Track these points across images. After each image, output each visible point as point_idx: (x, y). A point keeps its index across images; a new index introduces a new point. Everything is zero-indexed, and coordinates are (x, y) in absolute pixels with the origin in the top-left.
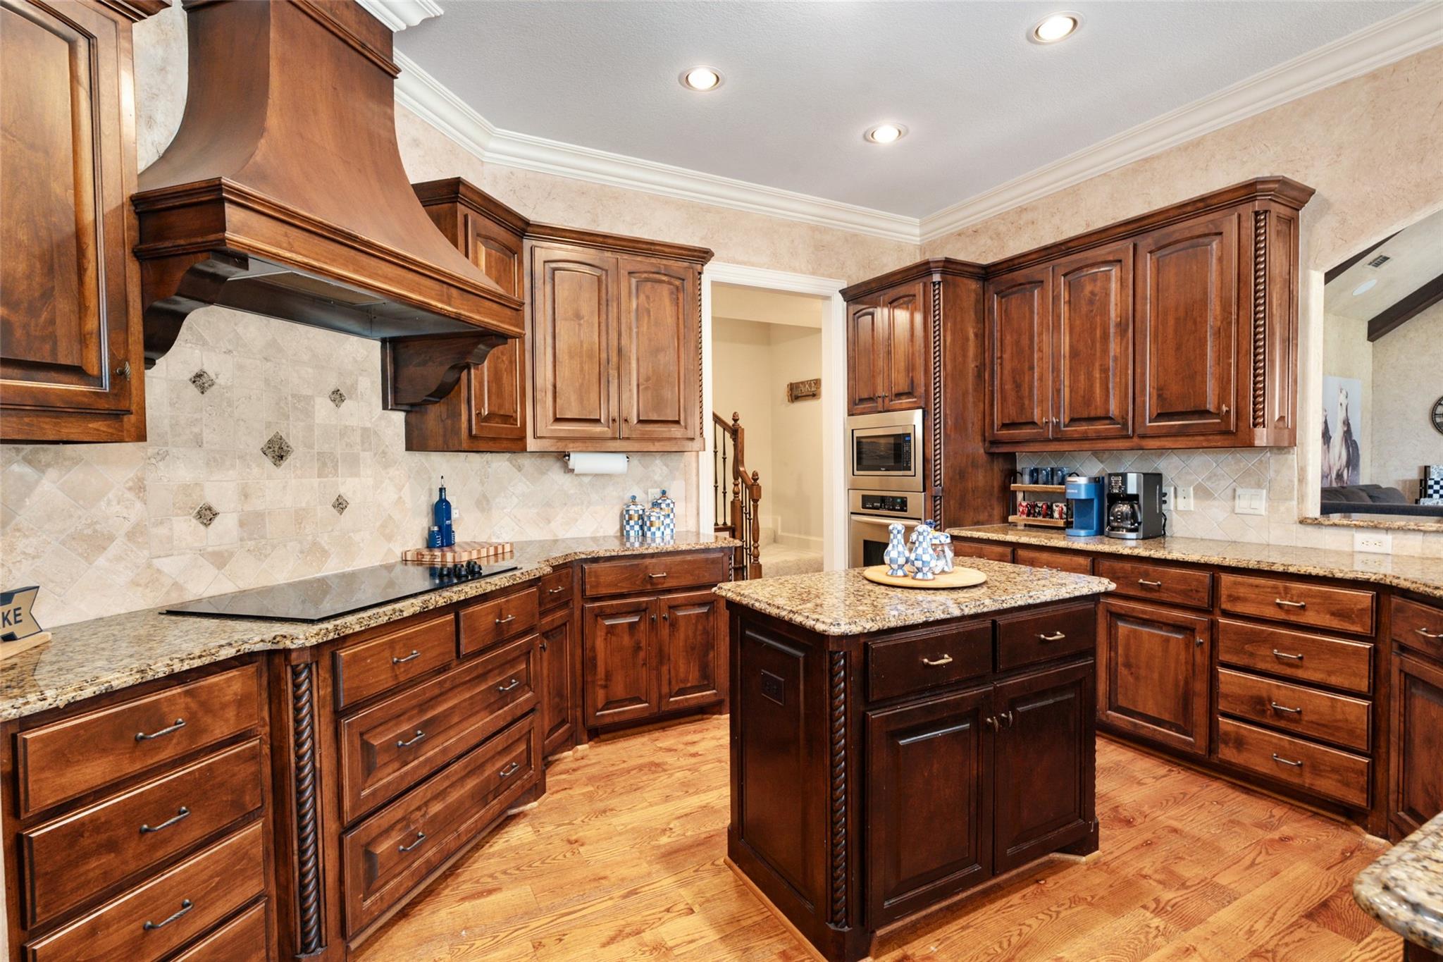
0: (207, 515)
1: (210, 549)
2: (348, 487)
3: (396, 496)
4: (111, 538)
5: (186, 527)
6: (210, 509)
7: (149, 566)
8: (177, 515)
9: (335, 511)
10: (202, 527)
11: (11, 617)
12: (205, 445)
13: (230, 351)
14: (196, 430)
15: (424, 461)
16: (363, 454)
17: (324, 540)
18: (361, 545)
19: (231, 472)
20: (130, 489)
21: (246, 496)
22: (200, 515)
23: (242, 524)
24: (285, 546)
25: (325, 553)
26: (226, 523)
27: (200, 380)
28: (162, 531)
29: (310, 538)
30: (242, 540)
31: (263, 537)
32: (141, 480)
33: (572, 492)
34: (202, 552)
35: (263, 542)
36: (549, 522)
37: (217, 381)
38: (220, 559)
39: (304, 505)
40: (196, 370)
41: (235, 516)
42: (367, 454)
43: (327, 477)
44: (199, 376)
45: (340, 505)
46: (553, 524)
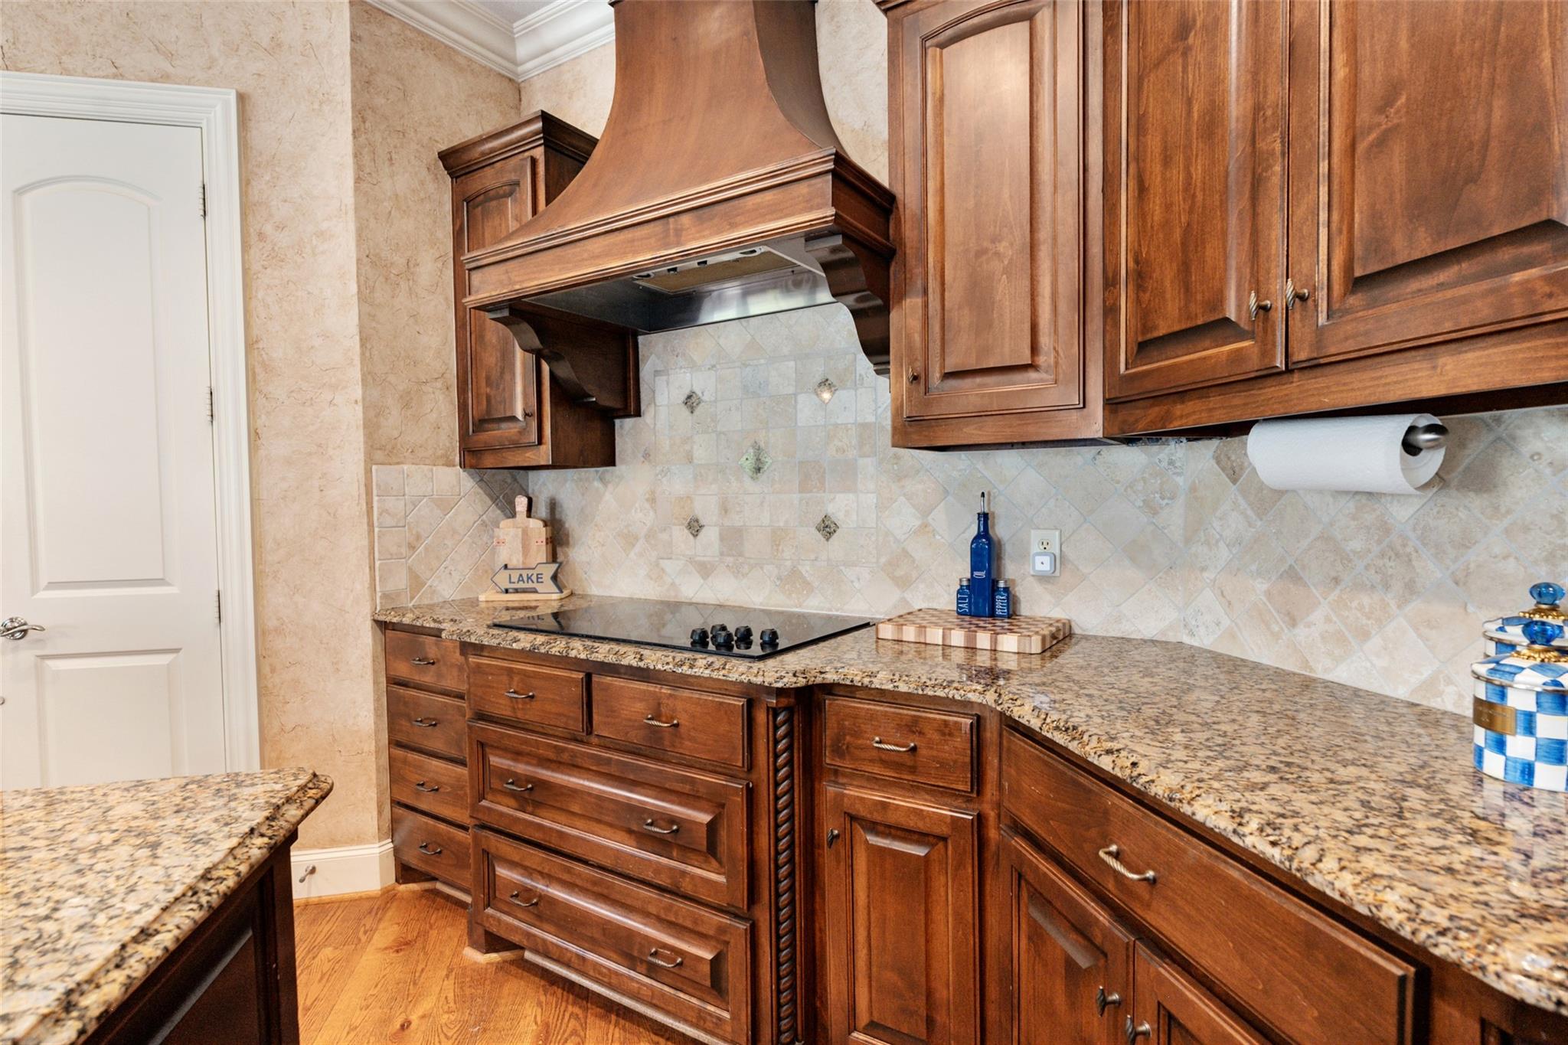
0: (695, 527)
1: (697, 559)
2: (839, 506)
3: (918, 523)
4: (637, 539)
5: (681, 534)
6: (697, 521)
7: (657, 565)
8: (675, 524)
9: (819, 536)
10: (691, 537)
11: (534, 578)
12: (695, 461)
13: (714, 366)
14: (687, 447)
15: (980, 466)
16: (861, 462)
17: (806, 569)
18: (856, 585)
19: (713, 486)
20: (647, 500)
21: (726, 511)
22: (690, 526)
23: (722, 539)
24: (762, 568)
25: (808, 586)
26: (710, 534)
27: (691, 401)
28: (664, 536)
29: (788, 563)
30: (722, 554)
31: (741, 555)
32: (653, 492)
33: (1356, 545)
34: (691, 560)
35: (741, 560)
36: (1293, 622)
37: (703, 398)
38: (705, 570)
39: (782, 524)
40: (687, 392)
41: (717, 529)
42: (868, 461)
43: (811, 491)
44: (689, 397)
45: (827, 528)
46: (1301, 633)
